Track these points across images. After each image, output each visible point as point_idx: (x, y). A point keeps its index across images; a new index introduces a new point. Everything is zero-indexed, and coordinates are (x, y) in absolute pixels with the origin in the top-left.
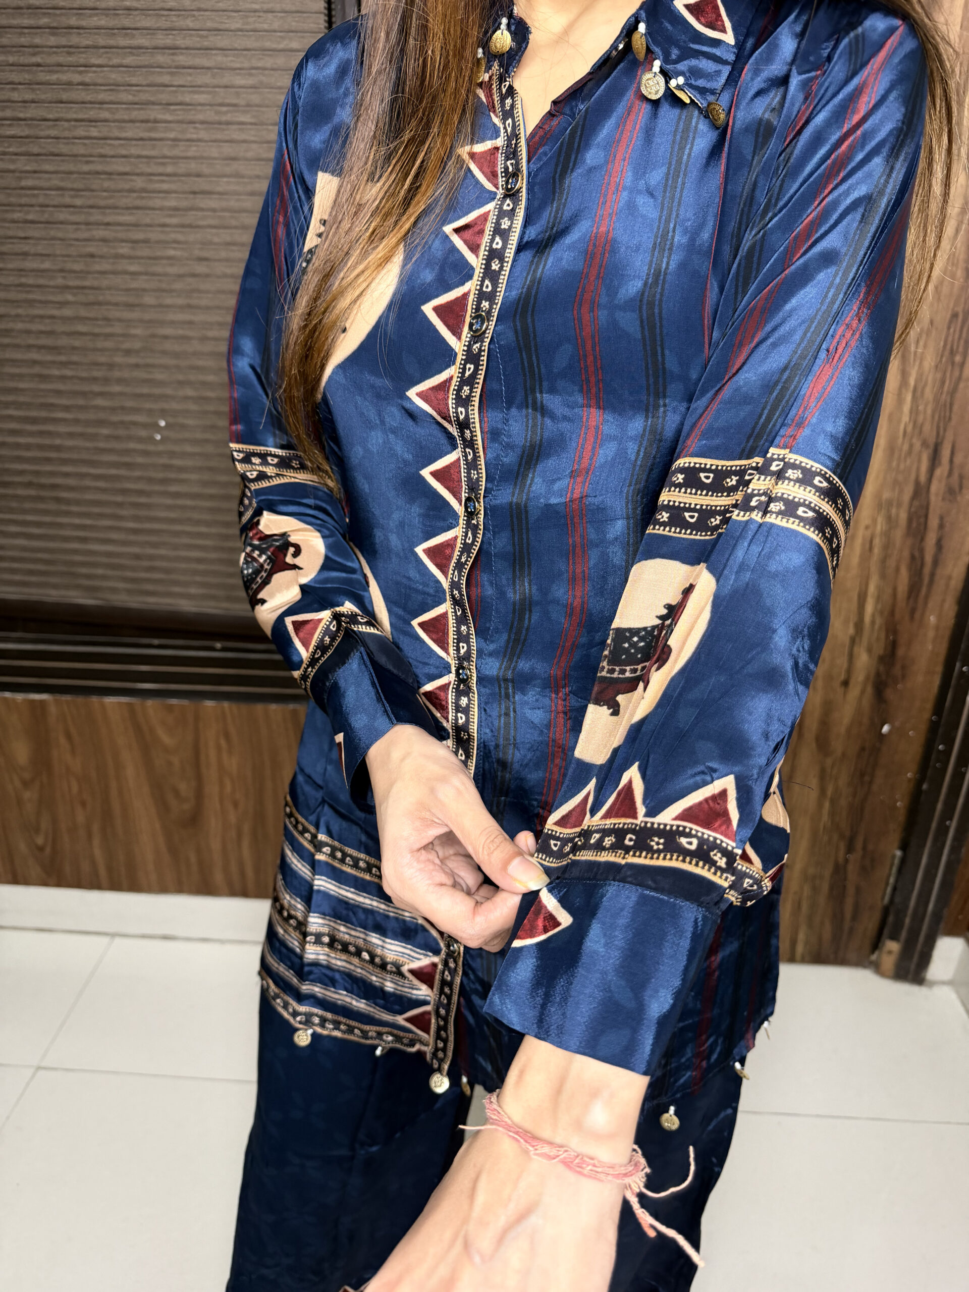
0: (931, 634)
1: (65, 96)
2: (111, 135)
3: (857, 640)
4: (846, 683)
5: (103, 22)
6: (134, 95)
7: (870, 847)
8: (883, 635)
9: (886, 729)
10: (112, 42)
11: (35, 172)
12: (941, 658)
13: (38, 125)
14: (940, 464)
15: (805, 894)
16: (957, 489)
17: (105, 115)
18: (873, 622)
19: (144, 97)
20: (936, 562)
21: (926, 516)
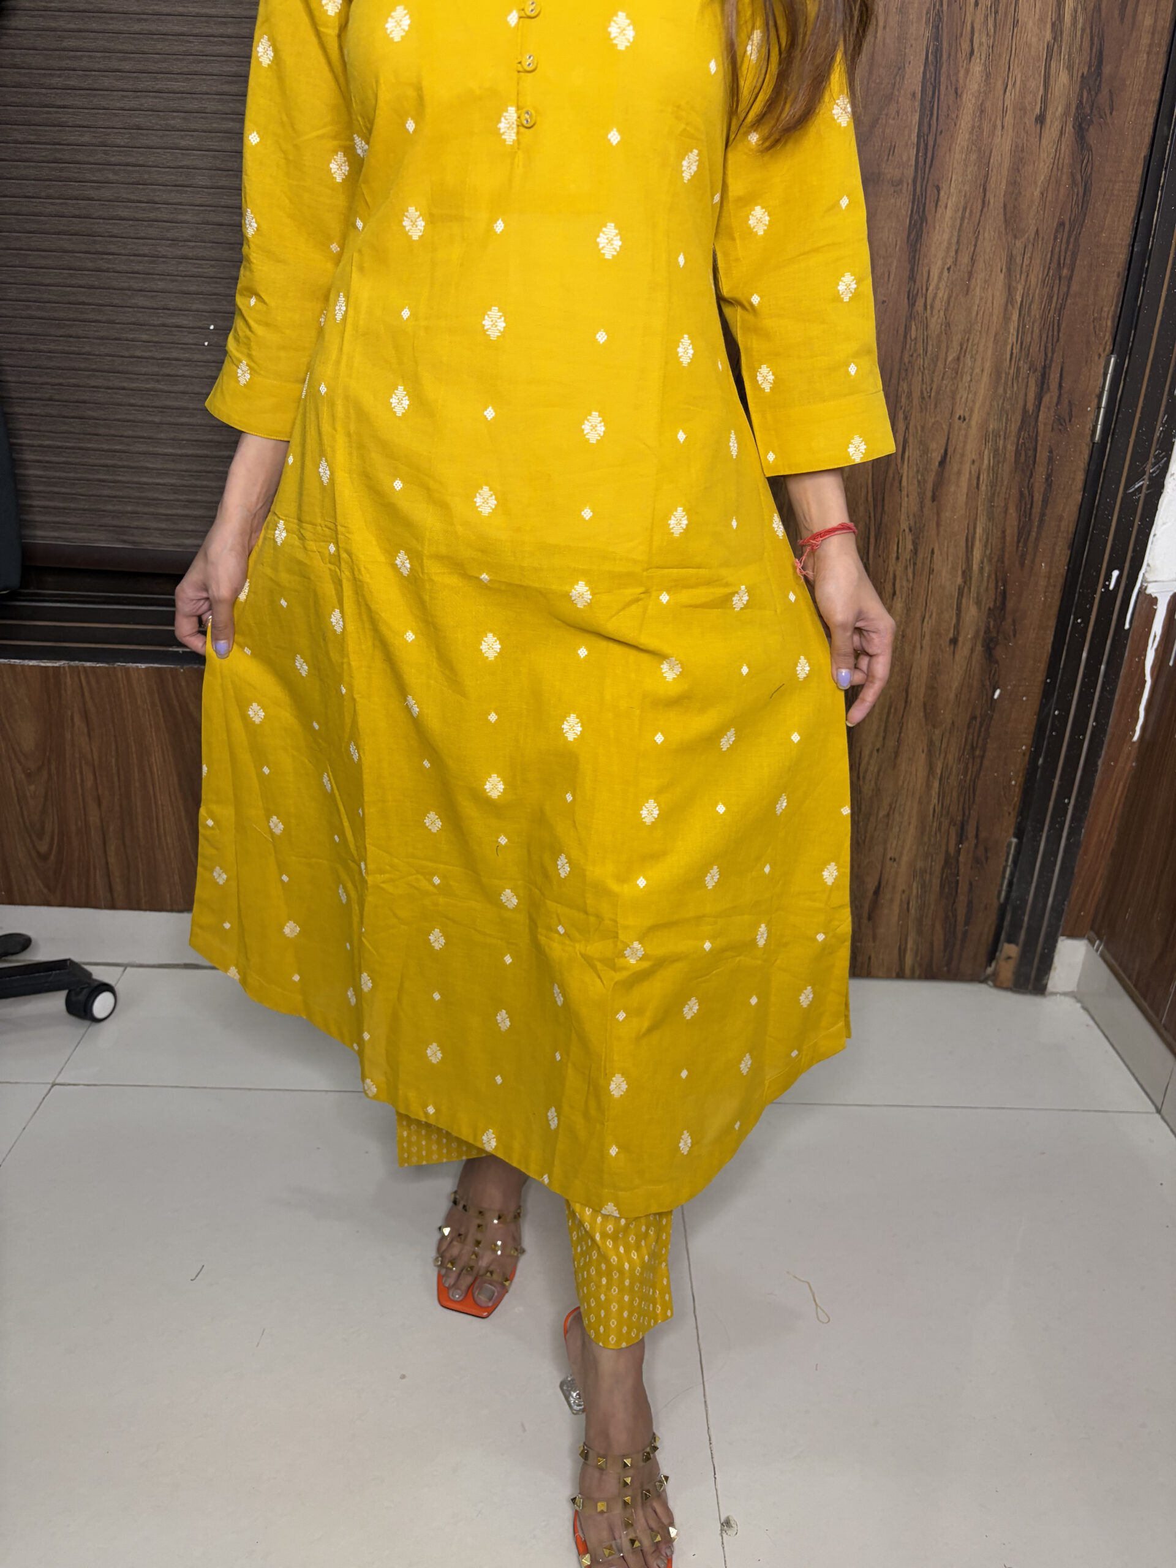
0: (1042, 583)
3: (966, 590)
4: (954, 641)
7: (983, 835)
8: (992, 585)
9: (998, 692)
12: (1055, 610)
14: (1049, 389)
15: (915, 891)
16: (1067, 420)
18: (981, 569)
20: (1045, 502)
21: (1035, 450)
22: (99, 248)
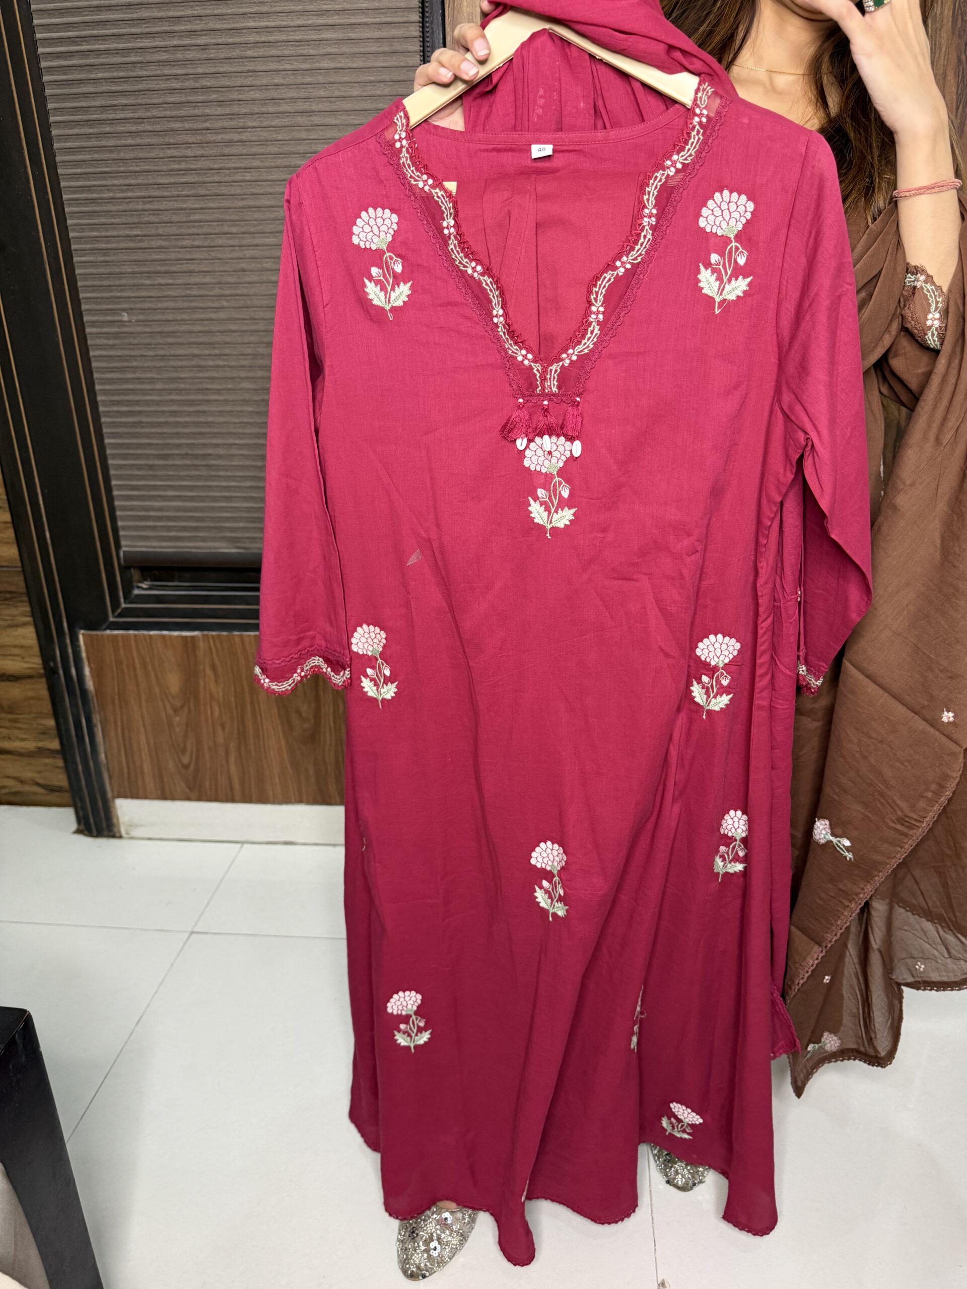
1: (227, 151)
2: (261, 178)
5: (258, 95)
6: (279, 148)
10: (264, 109)
11: (202, 209)
13: (206, 174)
17: (256, 163)
19: (286, 149)
22: (217, 352)
